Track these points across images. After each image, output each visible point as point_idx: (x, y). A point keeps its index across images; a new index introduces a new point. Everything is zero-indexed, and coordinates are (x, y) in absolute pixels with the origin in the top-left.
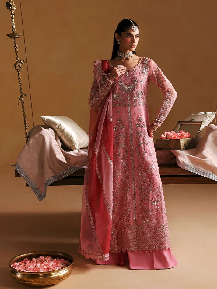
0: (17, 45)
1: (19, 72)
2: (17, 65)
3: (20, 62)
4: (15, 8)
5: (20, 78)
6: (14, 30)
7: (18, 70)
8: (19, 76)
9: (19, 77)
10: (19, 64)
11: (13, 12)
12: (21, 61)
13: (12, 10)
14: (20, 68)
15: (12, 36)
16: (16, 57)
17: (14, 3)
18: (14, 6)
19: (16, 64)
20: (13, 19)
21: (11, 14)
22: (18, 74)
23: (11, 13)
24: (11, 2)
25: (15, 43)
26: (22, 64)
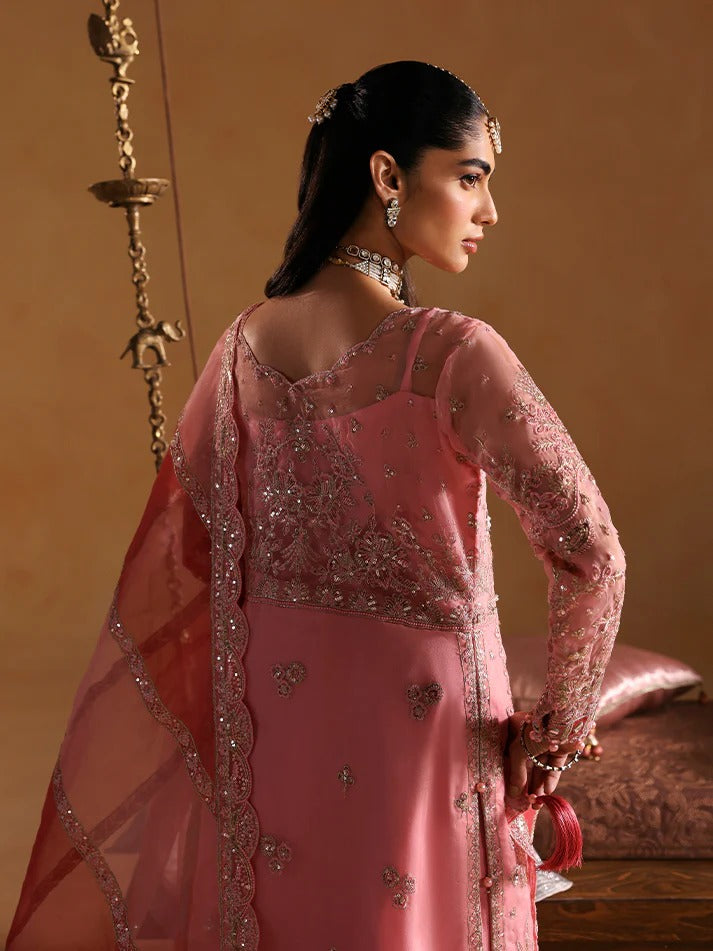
0: (139, 244)
1: (150, 382)
2: (142, 347)
3: (158, 330)
4: (133, 49)
5: (160, 412)
6: (128, 166)
7: (146, 370)
8: (152, 403)
9: (154, 408)
10: (150, 339)
11: (122, 71)
12: (160, 326)
13: (119, 60)
14: (160, 360)
15: (118, 193)
16: (139, 306)
17: (127, 22)
18: (130, 39)
19: (134, 343)
20: (124, 108)
21: (114, 80)
22: (151, 394)
23: (113, 75)
24: (113, 18)
25: (132, 233)
26: (168, 339)
